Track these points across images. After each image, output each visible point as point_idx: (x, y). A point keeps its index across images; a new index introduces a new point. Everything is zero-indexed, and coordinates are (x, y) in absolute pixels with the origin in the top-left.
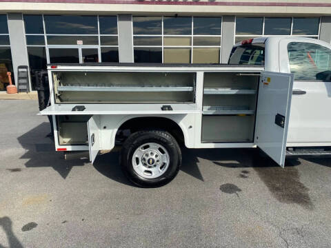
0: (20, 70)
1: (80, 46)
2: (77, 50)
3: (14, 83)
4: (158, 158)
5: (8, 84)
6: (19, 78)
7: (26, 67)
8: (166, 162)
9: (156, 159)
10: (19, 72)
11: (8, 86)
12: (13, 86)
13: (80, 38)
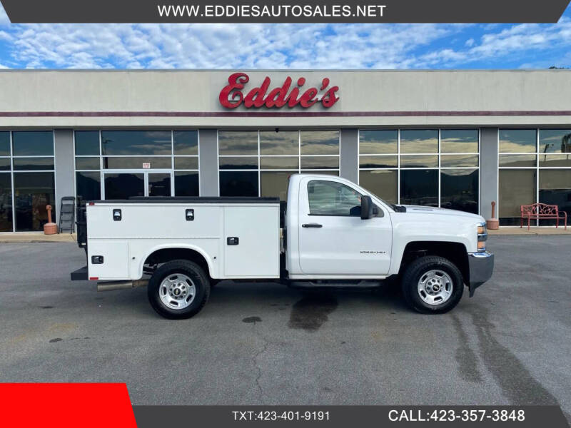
0: (65, 203)
1: (146, 171)
2: (142, 175)
3: (54, 221)
4: (185, 290)
5: (47, 222)
6: (61, 213)
7: (72, 199)
8: (192, 294)
9: (182, 290)
10: (62, 205)
11: (47, 225)
12: (53, 224)
13: (146, 160)
